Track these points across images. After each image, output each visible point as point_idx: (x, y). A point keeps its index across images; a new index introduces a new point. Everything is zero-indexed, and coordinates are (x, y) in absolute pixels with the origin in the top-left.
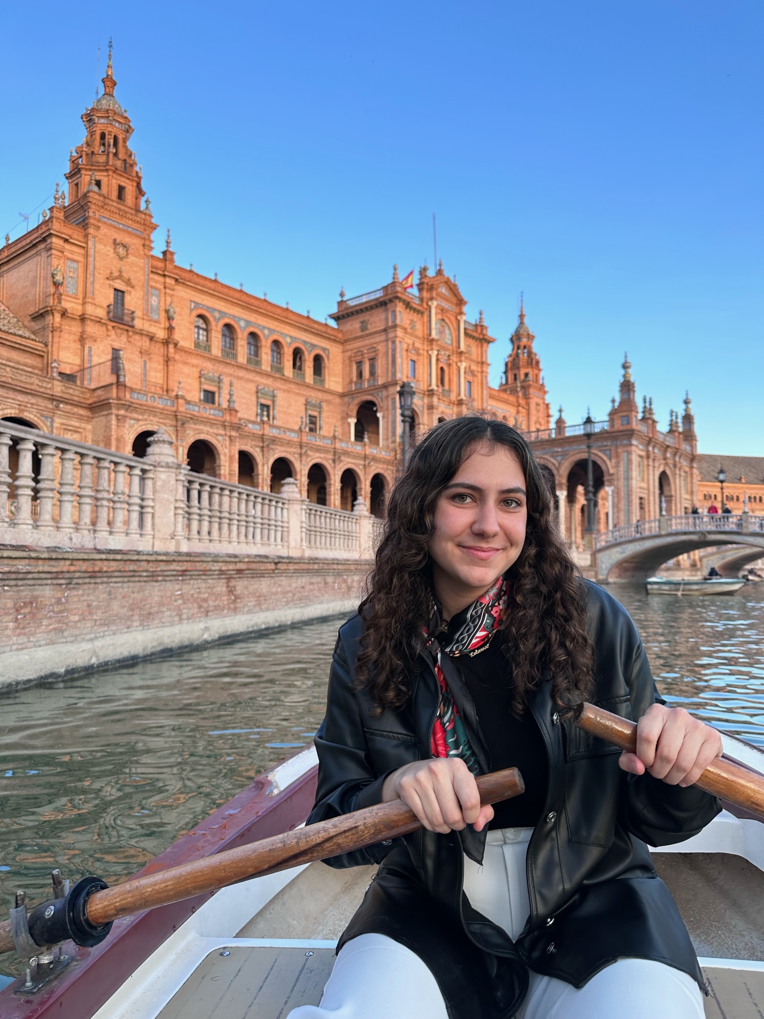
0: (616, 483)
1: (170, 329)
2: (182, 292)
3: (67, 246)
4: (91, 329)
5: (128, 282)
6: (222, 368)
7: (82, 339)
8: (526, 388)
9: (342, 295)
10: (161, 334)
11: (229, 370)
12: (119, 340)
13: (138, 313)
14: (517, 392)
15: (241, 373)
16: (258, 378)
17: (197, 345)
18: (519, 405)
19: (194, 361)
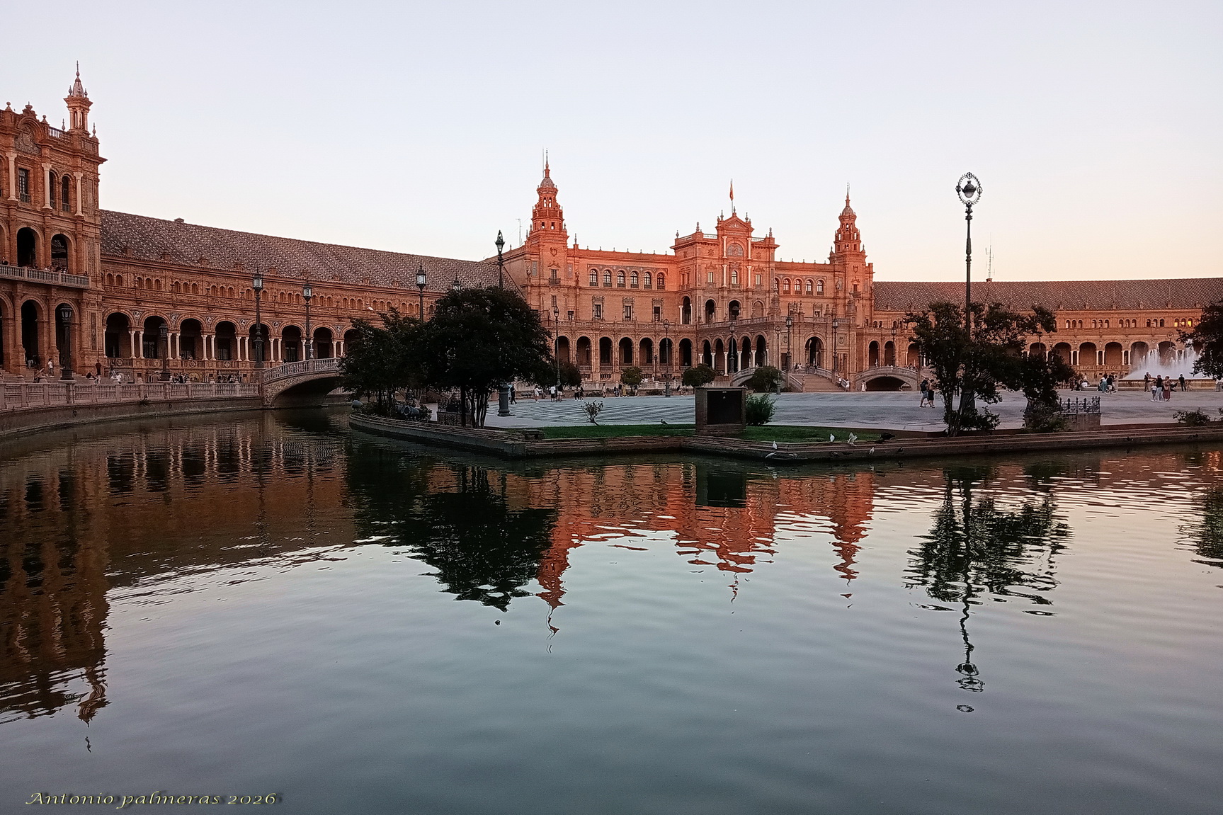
1: (577, 281)
2: (583, 261)
3: (532, 256)
4: (543, 290)
5: (558, 266)
6: (604, 293)
7: (539, 295)
9: (677, 235)
10: (573, 284)
11: (608, 293)
12: (554, 292)
13: (562, 278)
15: (614, 293)
16: (624, 293)
17: (591, 284)
19: (590, 293)
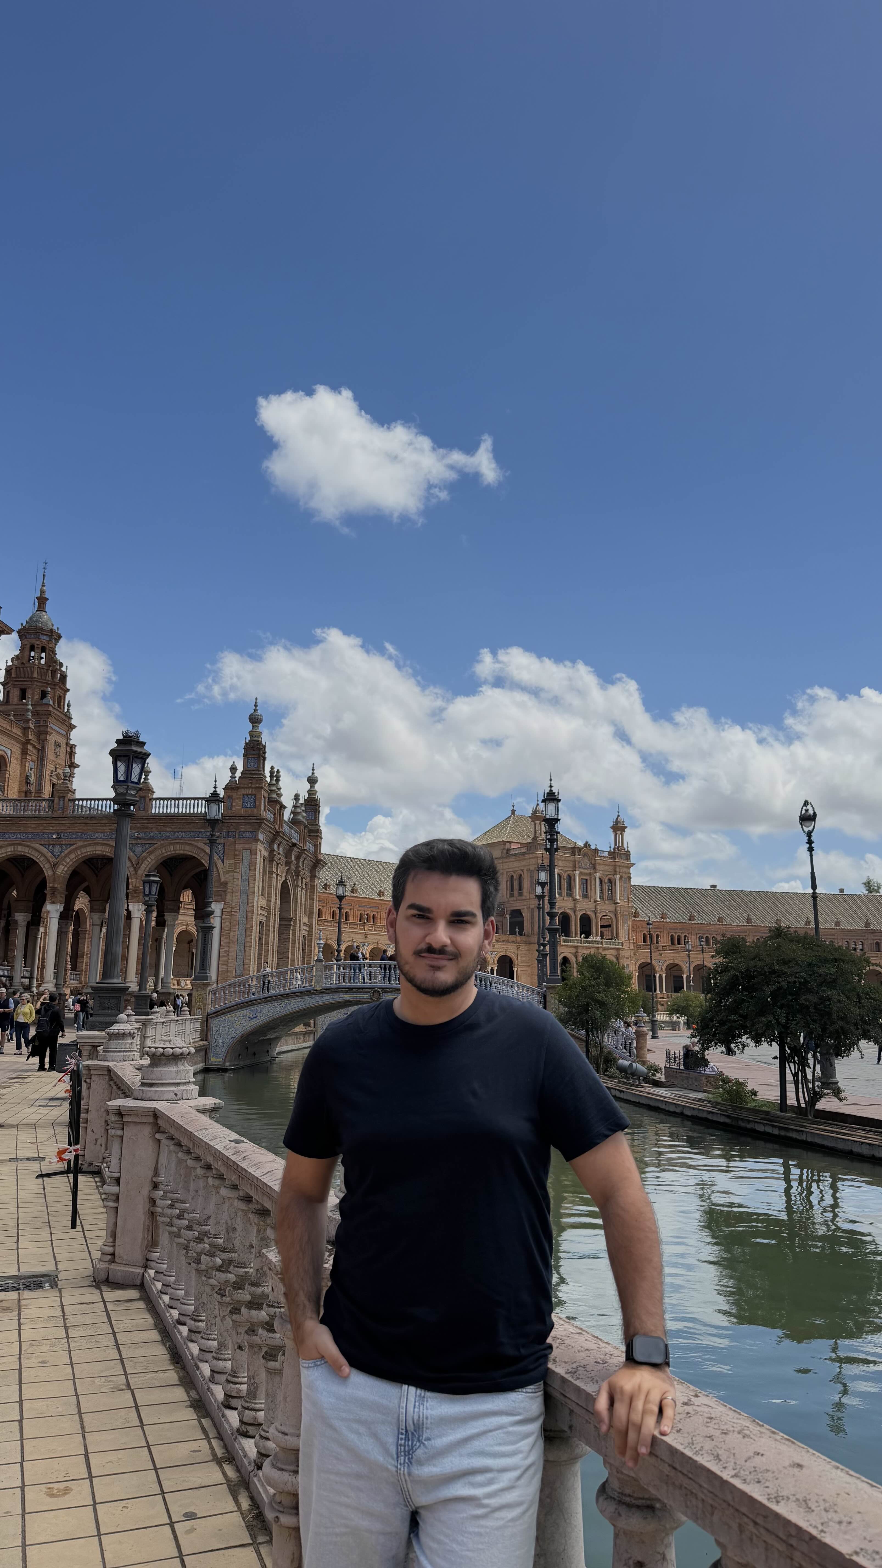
0: (228, 897)
8: (42, 716)
14: (27, 721)
18: (28, 741)
